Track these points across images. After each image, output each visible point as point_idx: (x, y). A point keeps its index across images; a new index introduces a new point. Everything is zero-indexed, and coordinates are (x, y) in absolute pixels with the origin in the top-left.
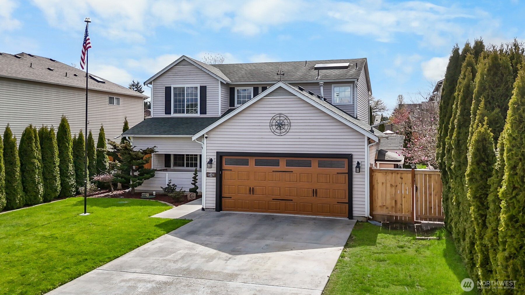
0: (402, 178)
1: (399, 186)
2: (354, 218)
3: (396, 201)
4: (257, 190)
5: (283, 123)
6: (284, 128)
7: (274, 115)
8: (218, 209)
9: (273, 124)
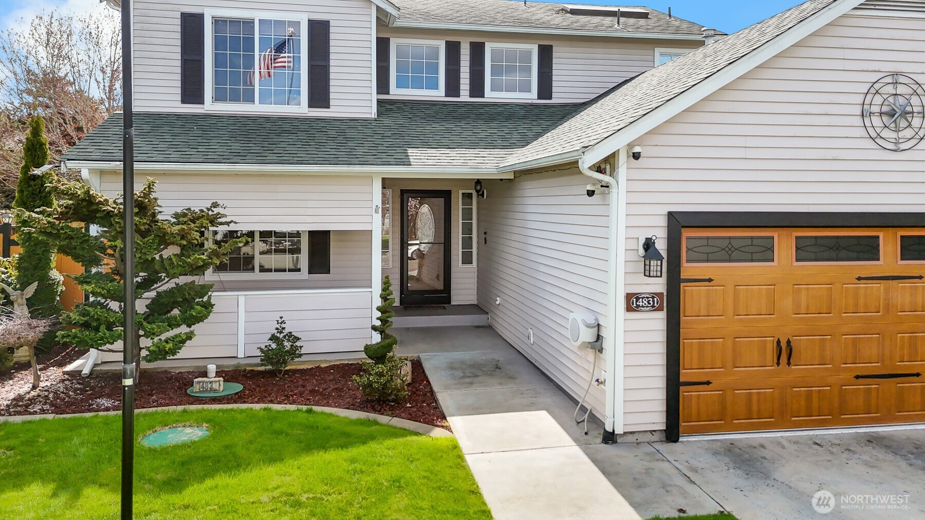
4: (801, 343)
5: (909, 109)
6: (910, 125)
7: (874, 77)
8: (672, 433)
9: (875, 109)
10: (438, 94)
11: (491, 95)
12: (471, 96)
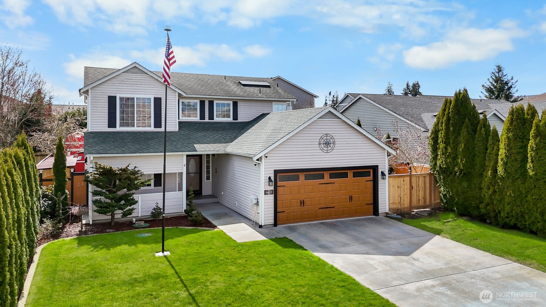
0: (404, 181)
1: (403, 186)
2: (379, 214)
3: (401, 198)
4: (307, 202)
5: (330, 142)
6: (330, 146)
7: (322, 135)
8: (275, 224)
9: (322, 143)
10: (197, 119)
11: (216, 119)
12: (209, 119)
